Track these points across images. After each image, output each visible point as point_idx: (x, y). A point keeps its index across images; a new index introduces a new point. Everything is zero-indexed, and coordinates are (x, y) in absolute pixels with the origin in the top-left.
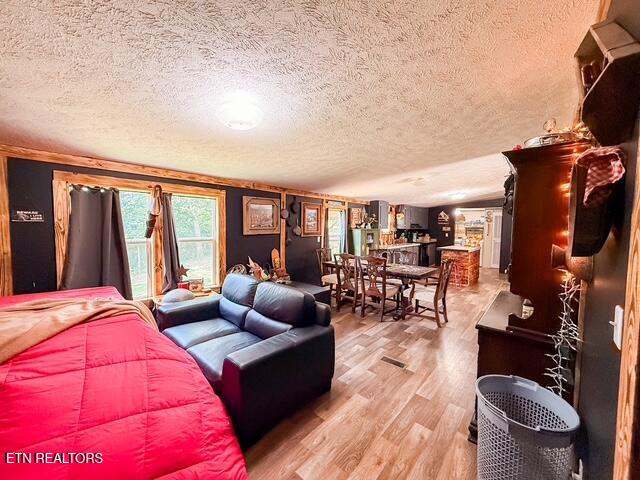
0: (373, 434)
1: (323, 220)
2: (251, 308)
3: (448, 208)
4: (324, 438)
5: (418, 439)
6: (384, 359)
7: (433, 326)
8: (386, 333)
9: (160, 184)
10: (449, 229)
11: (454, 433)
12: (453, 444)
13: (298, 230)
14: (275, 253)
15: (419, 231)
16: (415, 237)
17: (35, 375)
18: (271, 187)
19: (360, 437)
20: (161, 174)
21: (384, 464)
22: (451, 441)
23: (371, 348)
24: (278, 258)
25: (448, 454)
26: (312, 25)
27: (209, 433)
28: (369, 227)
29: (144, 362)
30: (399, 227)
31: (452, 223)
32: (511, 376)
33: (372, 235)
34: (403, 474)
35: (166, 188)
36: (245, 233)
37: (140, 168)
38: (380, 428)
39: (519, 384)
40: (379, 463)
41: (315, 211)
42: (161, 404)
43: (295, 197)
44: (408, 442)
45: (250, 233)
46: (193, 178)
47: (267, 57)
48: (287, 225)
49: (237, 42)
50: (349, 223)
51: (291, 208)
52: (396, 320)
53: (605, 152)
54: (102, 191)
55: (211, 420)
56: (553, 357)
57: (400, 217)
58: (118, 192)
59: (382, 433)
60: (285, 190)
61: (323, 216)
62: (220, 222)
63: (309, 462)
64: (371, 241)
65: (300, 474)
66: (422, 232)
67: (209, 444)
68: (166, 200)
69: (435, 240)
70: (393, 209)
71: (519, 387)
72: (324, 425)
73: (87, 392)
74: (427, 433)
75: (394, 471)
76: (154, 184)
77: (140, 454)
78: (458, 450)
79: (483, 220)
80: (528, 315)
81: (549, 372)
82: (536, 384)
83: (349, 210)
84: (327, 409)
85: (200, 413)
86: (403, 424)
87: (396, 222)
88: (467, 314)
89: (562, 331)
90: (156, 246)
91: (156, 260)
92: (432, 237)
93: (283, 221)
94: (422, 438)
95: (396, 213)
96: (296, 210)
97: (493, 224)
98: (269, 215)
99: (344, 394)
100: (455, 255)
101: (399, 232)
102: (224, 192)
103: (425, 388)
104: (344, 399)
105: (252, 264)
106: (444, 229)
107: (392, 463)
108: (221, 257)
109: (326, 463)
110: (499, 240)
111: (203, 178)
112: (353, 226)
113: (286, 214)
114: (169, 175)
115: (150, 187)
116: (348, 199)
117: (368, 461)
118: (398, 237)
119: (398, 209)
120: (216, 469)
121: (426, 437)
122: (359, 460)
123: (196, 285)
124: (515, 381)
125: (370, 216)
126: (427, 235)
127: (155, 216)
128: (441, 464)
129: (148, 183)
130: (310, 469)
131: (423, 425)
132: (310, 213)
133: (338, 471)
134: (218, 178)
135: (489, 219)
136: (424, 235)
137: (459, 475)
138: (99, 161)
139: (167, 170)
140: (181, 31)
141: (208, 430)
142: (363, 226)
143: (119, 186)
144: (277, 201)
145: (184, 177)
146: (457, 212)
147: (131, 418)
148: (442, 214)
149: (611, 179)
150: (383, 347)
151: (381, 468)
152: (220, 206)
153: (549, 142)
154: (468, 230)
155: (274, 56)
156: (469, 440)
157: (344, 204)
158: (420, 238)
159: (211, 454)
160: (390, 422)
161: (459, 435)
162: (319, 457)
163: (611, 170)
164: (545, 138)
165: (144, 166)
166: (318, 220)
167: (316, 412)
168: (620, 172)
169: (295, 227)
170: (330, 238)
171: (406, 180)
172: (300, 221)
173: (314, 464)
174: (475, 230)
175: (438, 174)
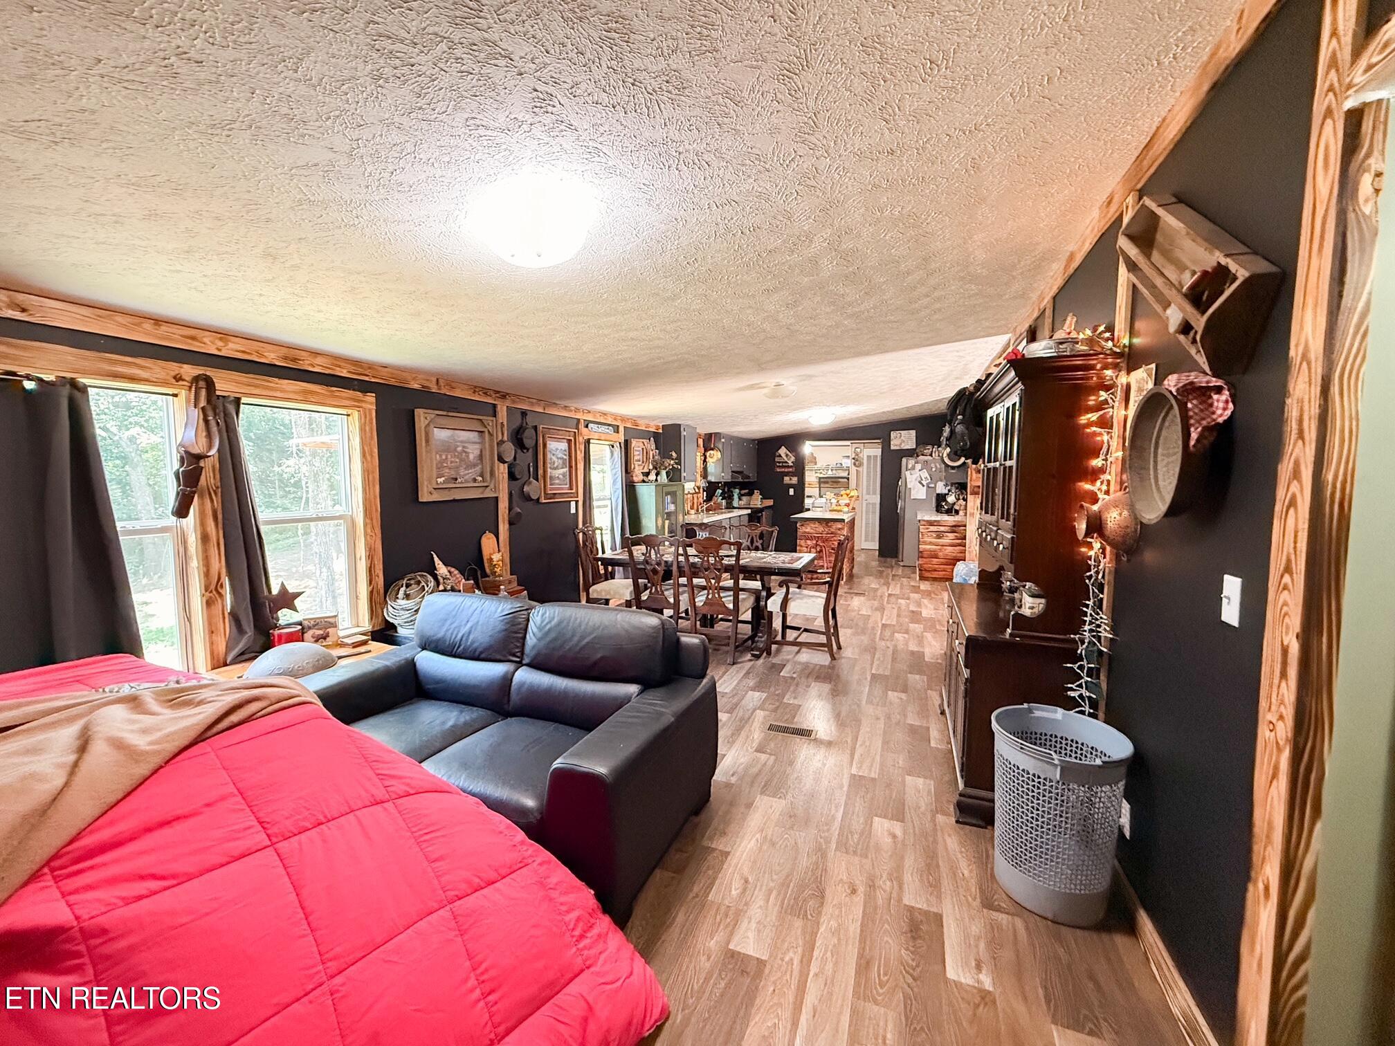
0: (821, 852)
1: (581, 466)
2: (520, 664)
3: (792, 440)
4: (746, 881)
5: (889, 840)
6: (771, 728)
7: (822, 658)
8: (751, 683)
9: (210, 372)
10: (795, 480)
11: (933, 820)
12: (939, 833)
13: (533, 489)
14: (488, 542)
15: (742, 486)
16: (736, 497)
17: (154, 885)
18: (475, 389)
19: (804, 862)
20: (210, 346)
21: (861, 890)
22: (935, 830)
23: (740, 713)
24: (495, 550)
25: (940, 847)
26: (775, 99)
27: (573, 915)
28: (663, 477)
29: (389, 805)
30: (712, 478)
31: (799, 469)
32: (1026, 705)
33: (673, 494)
34: (894, 895)
35: (226, 384)
36: (424, 497)
37: (148, 326)
38: (828, 842)
39: (1038, 714)
40: (854, 891)
41: (563, 446)
42: (469, 882)
43: (524, 414)
44: (878, 849)
45: (436, 497)
46: (295, 360)
47: (660, 134)
48: (512, 476)
49: (622, 95)
50: (628, 470)
51: (518, 438)
52: (757, 657)
53: (1208, 382)
54: (29, 385)
55: (566, 893)
56: (1075, 667)
57: (714, 457)
58: (83, 390)
59: (833, 846)
60: (504, 396)
61: (580, 456)
62: (366, 472)
63: (744, 925)
64: (672, 508)
65: (738, 949)
66: (748, 487)
67: (582, 937)
68: (227, 415)
69: (770, 502)
70: (701, 441)
71: (1038, 718)
72: (732, 861)
73: (305, 893)
74: (897, 828)
75: (880, 897)
76: (189, 371)
77: (472, 990)
78: (949, 840)
79: (847, 463)
80: (1036, 610)
81: (1072, 689)
82: (1060, 710)
83: (627, 443)
84: (724, 833)
85: (541, 883)
86: (857, 824)
87: (705, 469)
88: (863, 632)
89: (1087, 628)
90: (205, 538)
91: (207, 574)
92: (764, 498)
93: (503, 470)
94: (894, 837)
95: (706, 450)
96: (528, 442)
97: (864, 470)
98: (473, 452)
99: (739, 801)
100: (821, 529)
101: (711, 489)
102: (371, 398)
103: (861, 763)
104: (742, 809)
105: (442, 569)
106: (787, 480)
107: (872, 886)
108: (370, 557)
109: (773, 917)
110: (876, 499)
111: (319, 360)
112: (637, 476)
113: (509, 450)
114: (231, 349)
115: (178, 378)
116: (623, 419)
117: (835, 894)
118: (709, 499)
119: (709, 441)
120: (610, 978)
121: (899, 832)
122: (821, 896)
123: (322, 630)
124: (1030, 711)
125: (665, 454)
126: (757, 493)
127: (199, 457)
128: (938, 866)
129: (174, 368)
130: (751, 935)
131: (885, 817)
132: (556, 448)
133: (798, 923)
134: (356, 363)
135: (857, 461)
136: (750, 494)
137: (966, 873)
138: (21, 298)
139: (224, 335)
140: (520, 49)
141: (568, 912)
142: (652, 477)
143: (85, 373)
144: (488, 420)
145: (271, 357)
146: (808, 448)
147: (422, 924)
148: (783, 451)
149: (1214, 417)
150: (761, 708)
151: (859, 898)
152: (362, 430)
153: (1066, 349)
154: (823, 482)
155: (673, 133)
156: (957, 822)
157: (617, 429)
158: (744, 498)
159: (593, 952)
160: (837, 824)
161: (940, 818)
162: (755, 911)
163: (1211, 405)
164: (1061, 343)
165: (158, 321)
166: (571, 465)
167: (706, 843)
168: (1225, 409)
169: (527, 482)
170: (595, 503)
171: (752, 387)
172: (536, 468)
173: (753, 925)
174: (833, 482)
175: (810, 377)
